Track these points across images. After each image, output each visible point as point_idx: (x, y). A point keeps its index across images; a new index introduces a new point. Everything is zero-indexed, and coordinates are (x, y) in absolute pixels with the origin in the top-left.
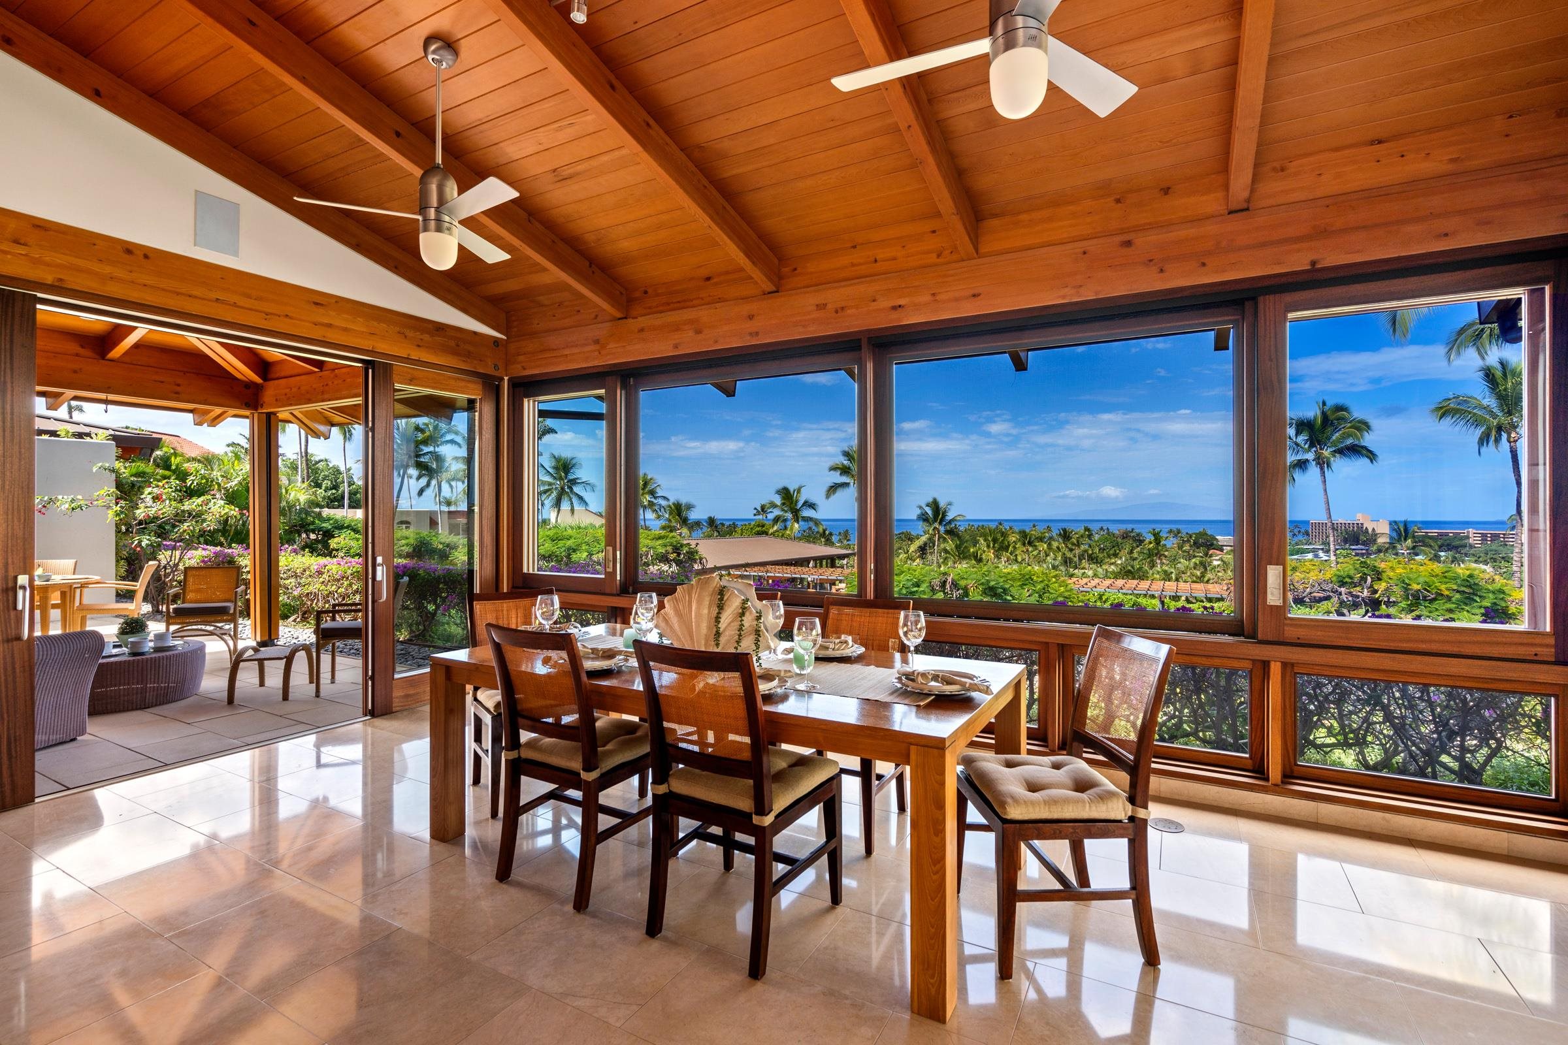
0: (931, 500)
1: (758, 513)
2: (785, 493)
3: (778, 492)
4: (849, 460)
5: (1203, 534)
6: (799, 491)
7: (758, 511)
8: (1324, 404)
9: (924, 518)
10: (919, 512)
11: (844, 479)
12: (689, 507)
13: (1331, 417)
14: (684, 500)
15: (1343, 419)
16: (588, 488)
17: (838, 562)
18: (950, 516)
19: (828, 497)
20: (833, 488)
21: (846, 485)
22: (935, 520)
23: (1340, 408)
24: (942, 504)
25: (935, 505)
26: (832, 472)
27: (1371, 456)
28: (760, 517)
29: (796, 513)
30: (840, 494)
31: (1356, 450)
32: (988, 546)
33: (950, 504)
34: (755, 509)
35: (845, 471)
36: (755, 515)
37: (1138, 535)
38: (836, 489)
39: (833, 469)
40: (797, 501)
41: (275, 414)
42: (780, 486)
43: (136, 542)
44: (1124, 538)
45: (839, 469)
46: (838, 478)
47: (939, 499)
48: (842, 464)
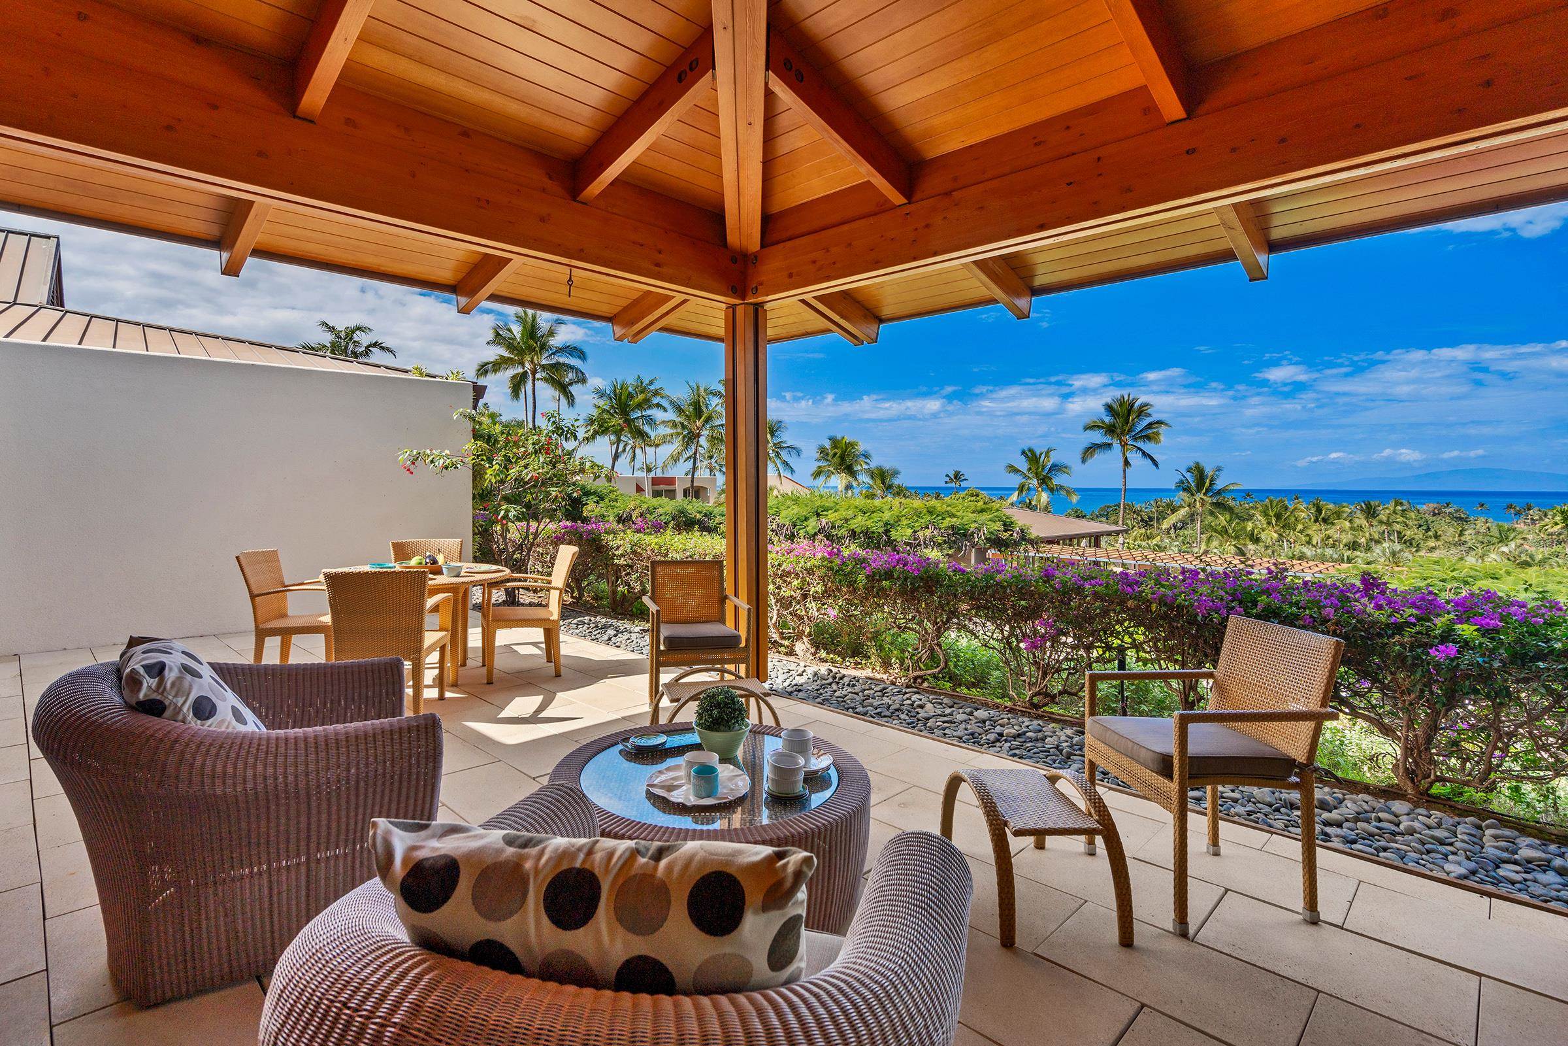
0: (1192, 465)
2: (1032, 457)
3: (1021, 454)
4: (1111, 415)
6: (1047, 453)
7: (951, 479)
9: (1183, 486)
10: (1179, 477)
11: (1107, 439)
12: (895, 473)
14: (887, 466)
16: (794, 453)
18: (1219, 484)
19: (1084, 461)
20: (1091, 450)
21: (1105, 446)
22: (1199, 490)
24: (1209, 471)
25: (1198, 471)
26: (1088, 431)
29: (1044, 481)
30: (1099, 457)
32: (1269, 523)
33: (1219, 469)
34: (947, 476)
35: (1110, 430)
36: (946, 482)
38: (1094, 451)
39: (1091, 427)
40: (1045, 465)
41: (761, 304)
43: (502, 513)
44: (1434, 514)
45: (1099, 427)
46: (1098, 437)
47: (1203, 464)
48: (1103, 422)
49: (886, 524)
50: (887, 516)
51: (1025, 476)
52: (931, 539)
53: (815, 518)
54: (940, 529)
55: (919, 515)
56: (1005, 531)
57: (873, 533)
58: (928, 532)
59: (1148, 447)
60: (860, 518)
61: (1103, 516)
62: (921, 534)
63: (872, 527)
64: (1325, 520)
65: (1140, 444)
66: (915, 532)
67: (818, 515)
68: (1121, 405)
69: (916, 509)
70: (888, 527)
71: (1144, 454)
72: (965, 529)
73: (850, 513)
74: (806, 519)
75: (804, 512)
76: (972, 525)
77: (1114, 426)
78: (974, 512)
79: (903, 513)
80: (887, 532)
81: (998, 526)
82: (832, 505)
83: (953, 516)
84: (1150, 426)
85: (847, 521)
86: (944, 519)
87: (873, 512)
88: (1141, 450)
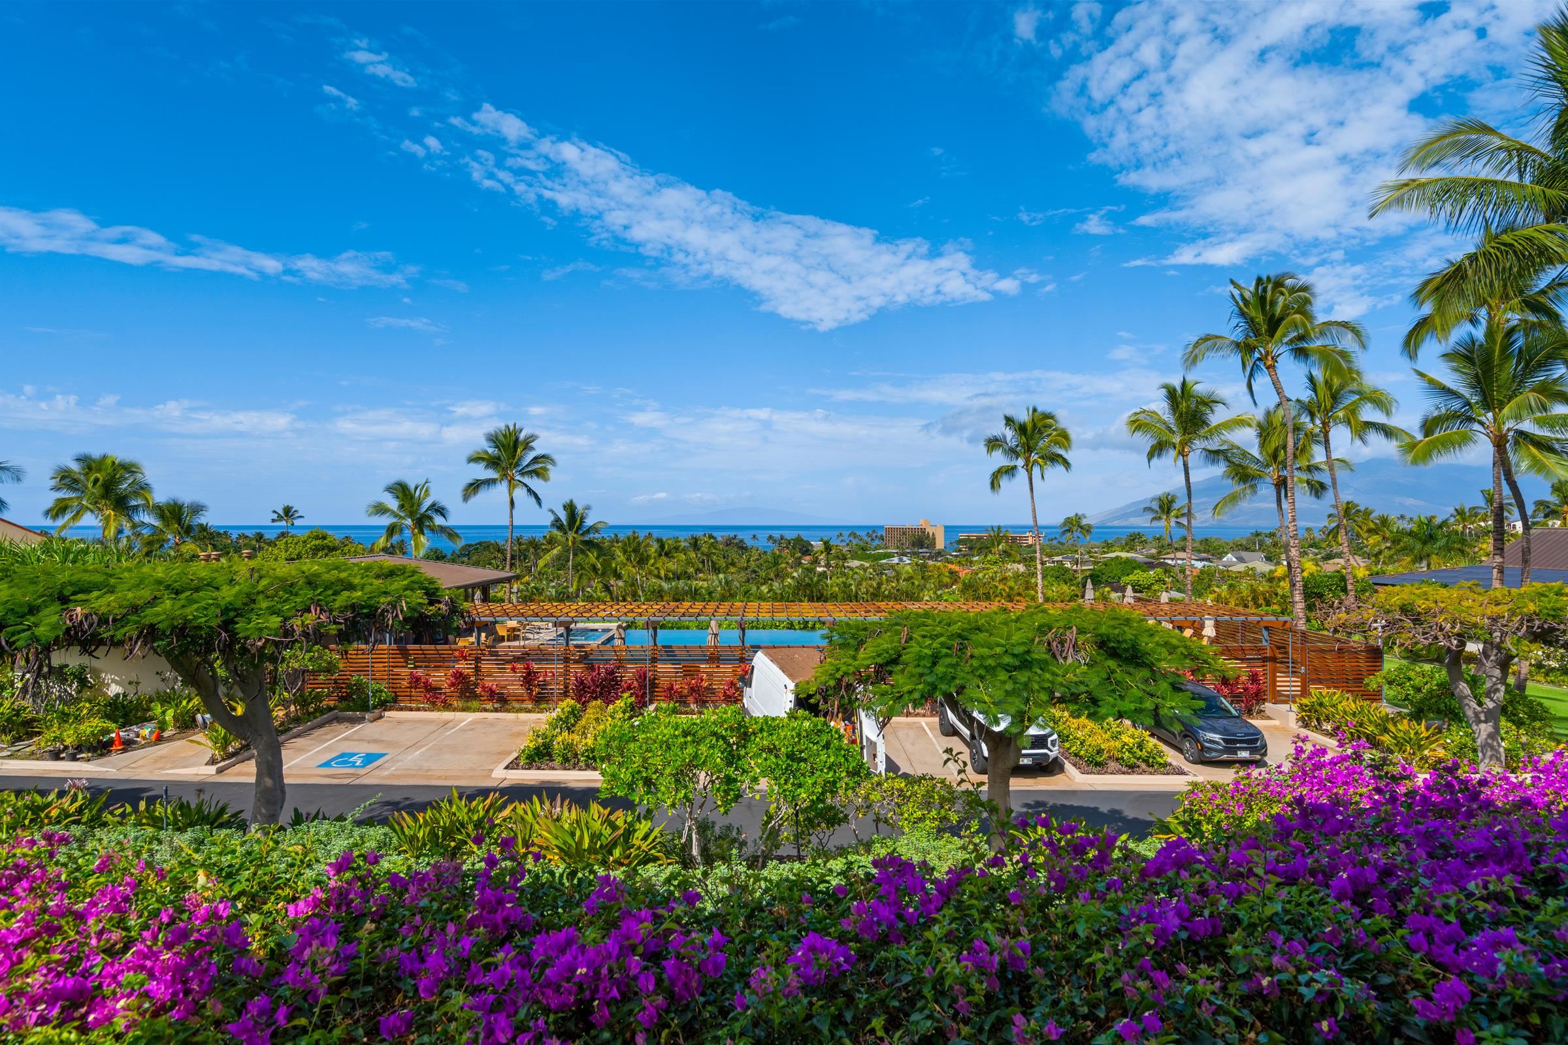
0: (565, 503)
1: (280, 518)
2: (404, 493)
3: (389, 489)
4: (497, 447)
5: (799, 540)
6: (422, 488)
7: (279, 516)
8: (1035, 410)
9: (558, 524)
11: (493, 474)
12: (197, 509)
13: (1039, 425)
15: (1050, 426)
17: (496, 592)
18: (589, 522)
19: (466, 498)
20: (474, 487)
21: (490, 482)
22: (571, 528)
23: (1049, 416)
24: (580, 508)
25: (570, 508)
26: (472, 465)
27: (1066, 464)
28: (284, 523)
29: (419, 520)
31: (1055, 459)
33: (588, 508)
35: (493, 462)
36: (273, 521)
37: (742, 541)
38: (478, 486)
39: (474, 459)
40: (419, 505)
42: (392, 479)
44: (727, 545)
45: (483, 459)
46: (481, 472)
47: (576, 502)
48: (486, 452)
49: (226, 610)
50: (228, 594)
51: (396, 516)
52: (316, 630)
53: (57, 607)
54: (331, 611)
55: (289, 587)
56: (431, 603)
57: (199, 628)
58: (310, 619)
59: (534, 483)
60: (168, 603)
61: (465, 555)
62: (297, 622)
63: (196, 618)
64: (667, 554)
65: (526, 480)
66: (286, 619)
67: (64, 600)
68: (505, 436)
69: (283, 580)
70: (230, 617)
71: (530, 490)
72: (370, 606)
73: (146, 594)
74: (33, 610)
75: (26, 596)
76: (382, 600)
77: (499, 458)
78: (378, 577)
79: (260, 587)
80: (227, 625)
81: (418, 597)
82: (98, 578)
83: (351, 587)
84: (536, 460)
85: (135, 609)
86: (336, 593)
87: (197, 590)
88: (526, 486)
